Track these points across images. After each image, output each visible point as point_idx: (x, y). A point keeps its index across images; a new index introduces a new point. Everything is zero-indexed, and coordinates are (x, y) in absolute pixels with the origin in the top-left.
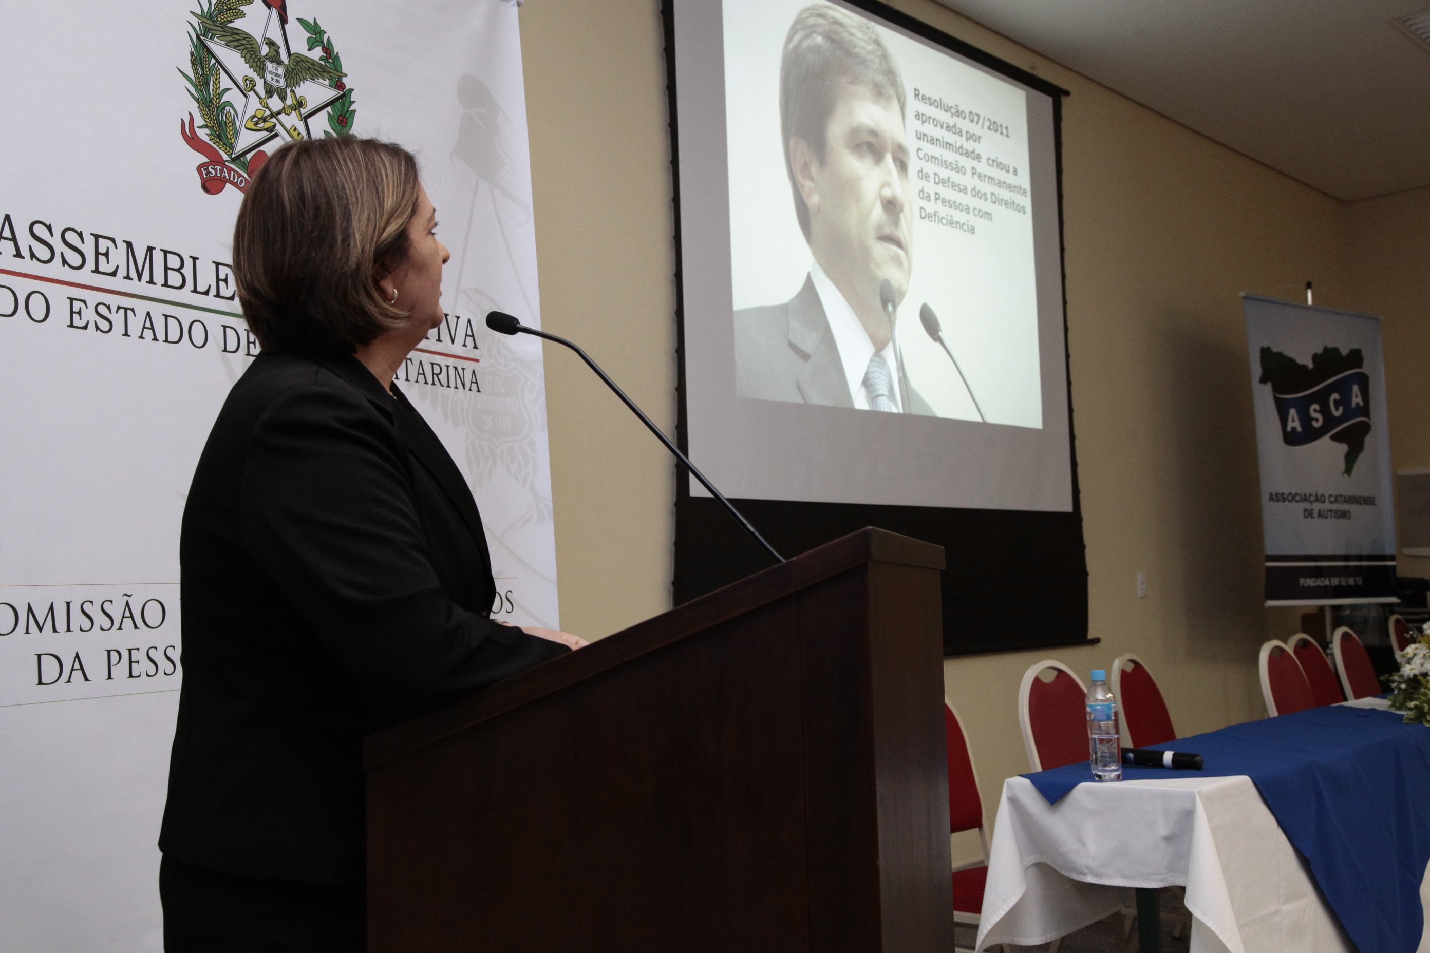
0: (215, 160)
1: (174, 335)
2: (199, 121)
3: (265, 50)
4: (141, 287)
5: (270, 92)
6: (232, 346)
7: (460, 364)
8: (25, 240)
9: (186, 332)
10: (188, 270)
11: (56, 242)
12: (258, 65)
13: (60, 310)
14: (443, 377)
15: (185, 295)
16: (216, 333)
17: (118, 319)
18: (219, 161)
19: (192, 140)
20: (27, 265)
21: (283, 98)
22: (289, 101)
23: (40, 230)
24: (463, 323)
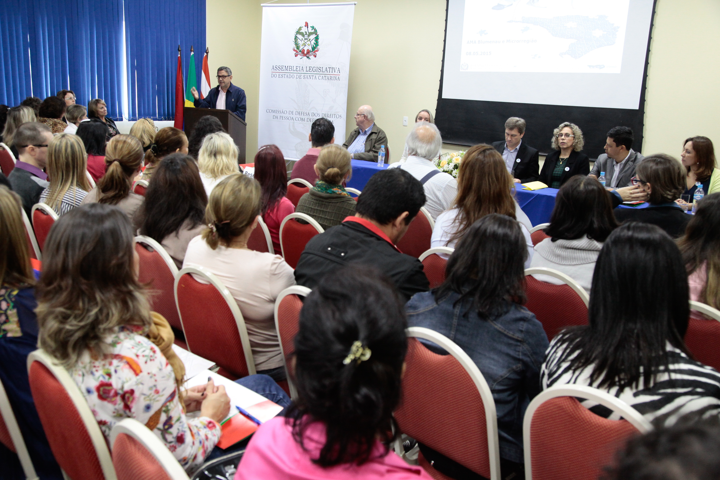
0: (297, 52)
1: (290, 77)
2: (295, 47)
3: (305, 33)
4: (287, 71)
5: (305, 40)
6: (297, 77)
7: (336, 76)
8: (275, 68)
9: (292, 77)
10: (292, 68)
11: (278, 68)
12: (304, 36)
13: (278, 76)
14: (332, 79)
15: (292, 72)
16: (295, 76)
17: (284, 76)
18: (298, 52)
19: (294, 50)
20: (275, 71)
21: (307, 40)
22: (308, 40)
23: (276, 67)
24: (337, 69)
